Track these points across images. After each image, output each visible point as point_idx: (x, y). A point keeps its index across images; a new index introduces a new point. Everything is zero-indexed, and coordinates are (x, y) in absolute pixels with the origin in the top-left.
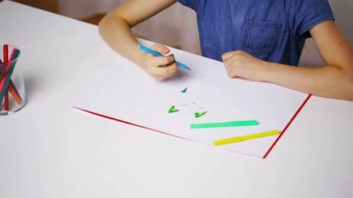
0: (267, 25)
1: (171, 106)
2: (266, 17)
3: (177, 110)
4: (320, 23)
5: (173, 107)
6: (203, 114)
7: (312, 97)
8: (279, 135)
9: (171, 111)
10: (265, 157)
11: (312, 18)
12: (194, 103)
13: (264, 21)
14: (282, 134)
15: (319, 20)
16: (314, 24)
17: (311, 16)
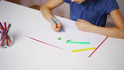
0: (94, 12)
1: (59, 37)
2: (93, 8)
3: (61, 39)
4: (114, 10)
5: (60, 38)
6: (70, 40)
7: (108, 37)
8: (95, 49)
9: (59, 39)
10: (89, 57)
11: (110, 9)
12: (68, 37)
13: (93, 10)
14: (96, 49)
15: (113, 9)
16: (111, 11)
17: (110, 8)
